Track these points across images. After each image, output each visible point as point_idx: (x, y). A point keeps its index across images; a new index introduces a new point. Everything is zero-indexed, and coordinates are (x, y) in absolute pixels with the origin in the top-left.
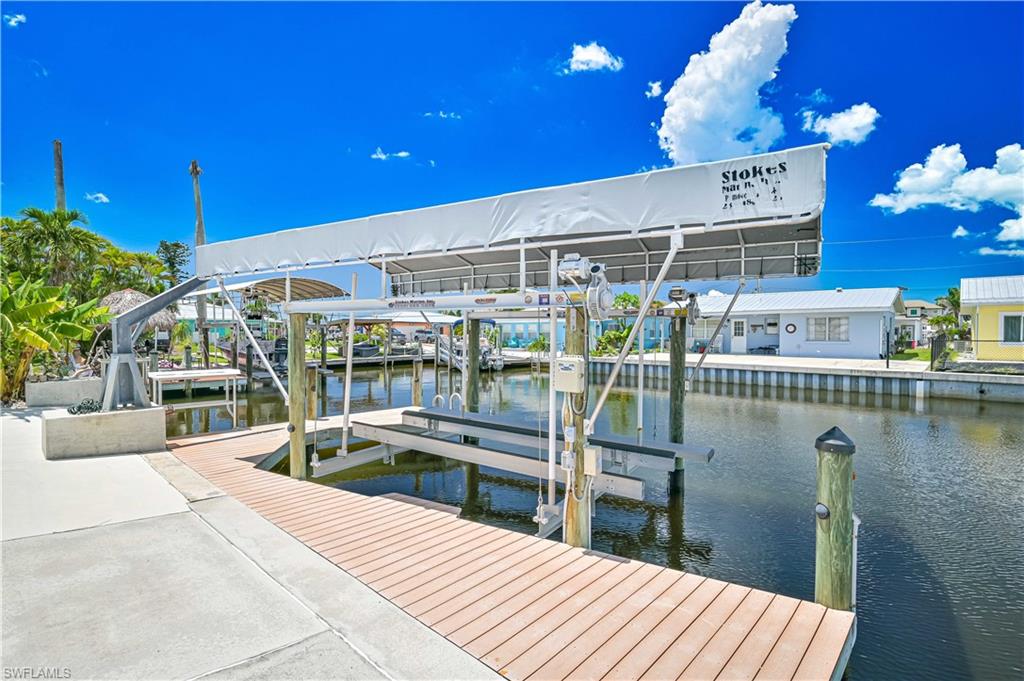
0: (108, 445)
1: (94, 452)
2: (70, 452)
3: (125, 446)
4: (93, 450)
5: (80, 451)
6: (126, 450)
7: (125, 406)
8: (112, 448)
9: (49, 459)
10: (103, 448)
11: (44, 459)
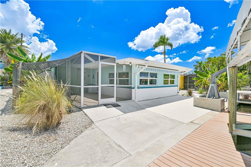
0: (206, 106)
1: (202, 107)
2: (198, 106)
3: (209, 108)
4: (202, 106)
5: (199, 106)
6: (210, 109)
7: (213, 97)
8: (206, 107)
9: (194, 106)
10: (204, 107)
11: (193, 105)
